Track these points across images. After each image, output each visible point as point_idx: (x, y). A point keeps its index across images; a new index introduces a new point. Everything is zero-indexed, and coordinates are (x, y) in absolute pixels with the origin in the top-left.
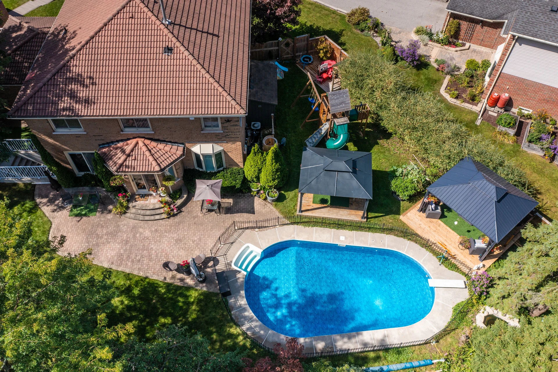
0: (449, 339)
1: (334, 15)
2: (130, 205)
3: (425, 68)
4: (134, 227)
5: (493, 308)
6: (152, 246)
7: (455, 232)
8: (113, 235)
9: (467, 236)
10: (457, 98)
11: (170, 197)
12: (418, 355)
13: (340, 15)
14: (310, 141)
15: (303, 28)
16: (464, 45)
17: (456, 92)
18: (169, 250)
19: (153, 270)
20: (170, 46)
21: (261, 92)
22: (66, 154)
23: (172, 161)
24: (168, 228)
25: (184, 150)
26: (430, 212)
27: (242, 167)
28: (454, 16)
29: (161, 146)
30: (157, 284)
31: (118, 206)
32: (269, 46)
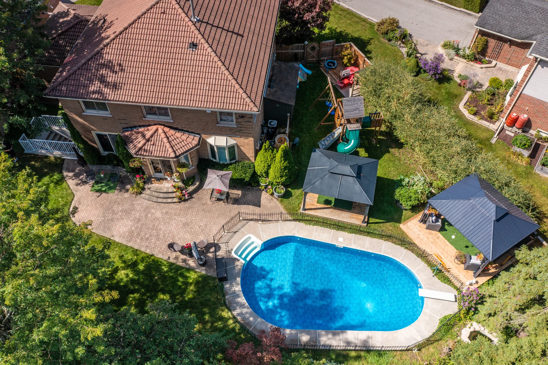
0: (431, 349)
1: (364, 23)
2: (146, 186)
3: (447, 82)
4: (147, 207)
5: (480, 325)
6: (161, 227)
7: (453, 246)
8: (127, 212)
9: (465, 251)
10: (475, 114)
11: (183, 183)
12: (398, 360)
13: (370, 24)
14: (323, 143)
15: (332, 33)
16: (490, 62)
17: (475, 109)
18: (176, 232)
19: (159, 249)
20: (195, 42)
21: (280, 93)
22: (94, 133)
23: (187, 149)
24: (178, 211)
25: (199, 140)
26: (430, 223)
27: (254, 161)
28: (482, 33)
29: (178, 134)
30: (161, 262)
31: (135, 186)
32: (295, 49)
